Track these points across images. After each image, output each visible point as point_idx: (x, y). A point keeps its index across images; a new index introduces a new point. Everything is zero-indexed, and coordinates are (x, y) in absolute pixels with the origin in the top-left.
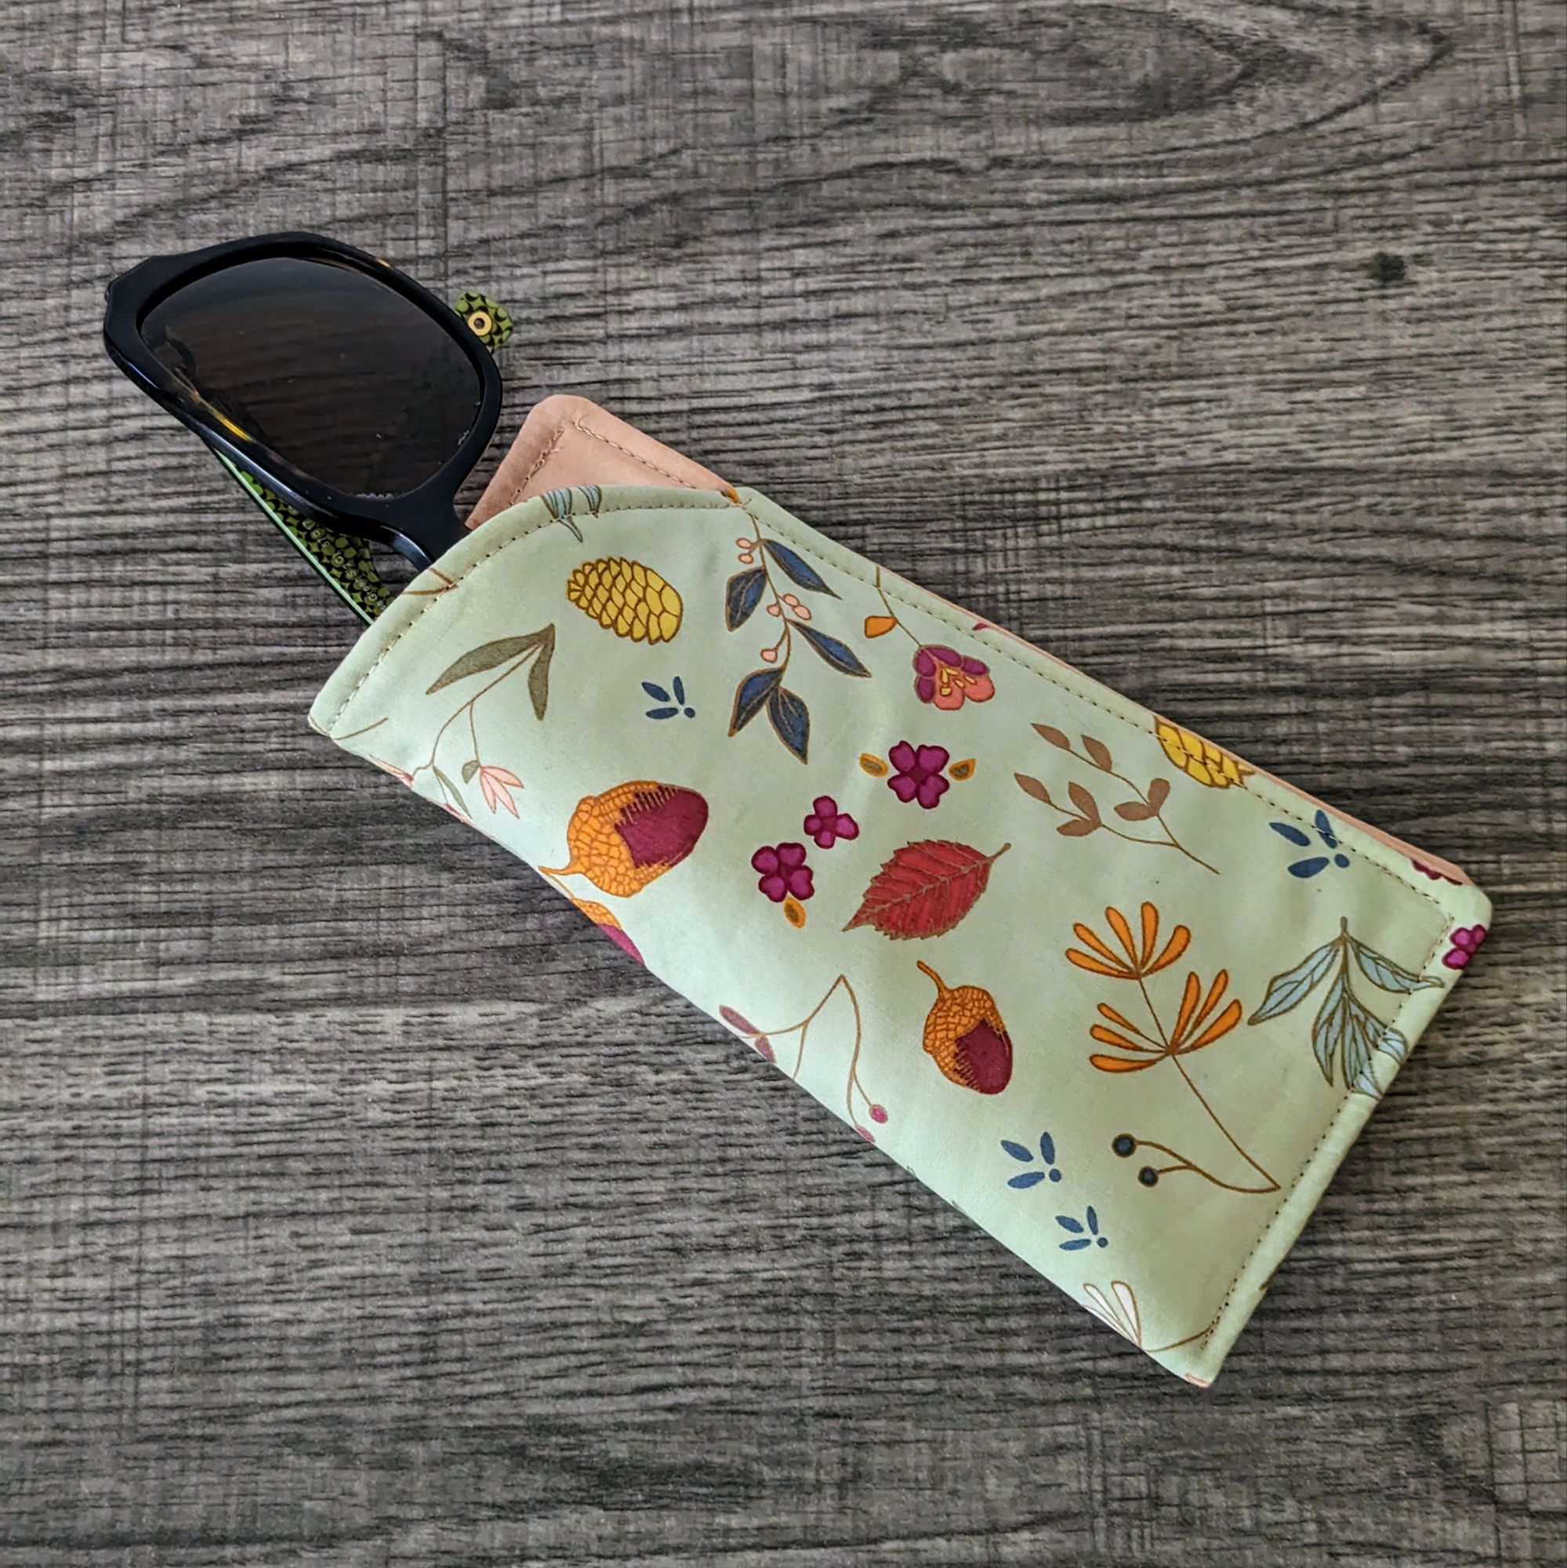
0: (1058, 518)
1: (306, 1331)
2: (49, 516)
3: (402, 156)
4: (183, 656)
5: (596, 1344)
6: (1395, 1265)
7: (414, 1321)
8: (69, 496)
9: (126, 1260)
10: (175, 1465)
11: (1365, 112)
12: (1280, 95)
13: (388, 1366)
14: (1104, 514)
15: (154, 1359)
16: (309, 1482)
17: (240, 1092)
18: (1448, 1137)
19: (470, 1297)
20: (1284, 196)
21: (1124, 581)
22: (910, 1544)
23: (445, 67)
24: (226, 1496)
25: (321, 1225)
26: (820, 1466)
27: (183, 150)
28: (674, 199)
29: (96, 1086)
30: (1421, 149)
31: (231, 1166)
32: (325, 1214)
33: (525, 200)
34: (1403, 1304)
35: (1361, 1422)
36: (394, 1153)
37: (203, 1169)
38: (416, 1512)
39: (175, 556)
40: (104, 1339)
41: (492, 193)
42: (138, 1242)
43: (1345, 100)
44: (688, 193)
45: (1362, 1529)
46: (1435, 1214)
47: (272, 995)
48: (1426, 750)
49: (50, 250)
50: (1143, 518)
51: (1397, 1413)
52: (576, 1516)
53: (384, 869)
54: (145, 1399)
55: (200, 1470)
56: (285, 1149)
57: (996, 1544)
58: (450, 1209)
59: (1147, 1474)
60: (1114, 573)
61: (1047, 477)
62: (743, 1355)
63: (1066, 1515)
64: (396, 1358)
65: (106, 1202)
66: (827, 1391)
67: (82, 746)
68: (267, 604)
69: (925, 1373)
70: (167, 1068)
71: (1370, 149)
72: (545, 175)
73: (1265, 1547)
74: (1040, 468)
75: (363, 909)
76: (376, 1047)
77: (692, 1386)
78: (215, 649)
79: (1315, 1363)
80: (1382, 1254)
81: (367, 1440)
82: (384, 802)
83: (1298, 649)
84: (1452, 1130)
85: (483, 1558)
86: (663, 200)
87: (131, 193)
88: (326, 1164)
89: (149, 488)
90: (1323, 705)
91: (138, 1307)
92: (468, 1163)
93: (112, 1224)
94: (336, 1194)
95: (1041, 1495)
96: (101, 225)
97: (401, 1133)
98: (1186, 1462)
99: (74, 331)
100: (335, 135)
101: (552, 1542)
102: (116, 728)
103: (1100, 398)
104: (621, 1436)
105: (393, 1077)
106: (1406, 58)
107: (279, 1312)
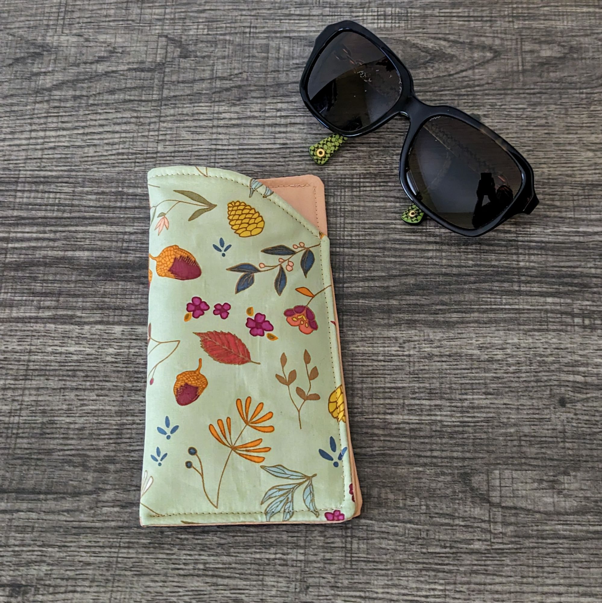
0: (359, 187)
1: (77, 426)
2: (20, 170)
3: (150, 70)
4: (60, 214)
6: (458, 423)
7: (115, 425)
8: (27, 165)
9: (17, 401)
10: (26, 467)
11: (470, 72)
12: (442, 66)
13: (104, 439)
14: (375, 186)
15: (23, 433)
16: (72, 475)
17: (63, 350)
18: (479, 384)
20: (441, 95)
21: (380, 207)
23: (167, 45)
24: (43, 478)
25: (86, 393)
27: (78, 65)
28: (239, 87)
29: (14, 345)
30: (488, 83)
31: (57, 373)
32: (88, 389)
33: (190, 85)
34: (460, 436)
35: (443, 474)
36: (114, 371)
37: (47, 373)
38: (109, 487)
39: (60, 184)
40: (6, 426)
41: (179, 82)
42: (22, 395)
43: (463, 68)
44: (244, 86)
45: (441, 509)
46: (473, 408)
47: (77, 319)
48: (479, 263)
49: (30, 92)
50: (388, 188)
51: (456, 472)
53: (120, 283)
54: (18, 446)
55: (35, 469)
56: (76, 368)
58: (131, 390)
60: (377, 204)
61: (357, 175)
64: (107, 437)
65: (12, 382)
67: (22, 240)
68: (90, 200)
70: (39, 341)
71: (471, 83)
72: (197, 78)
73: (407, 513)
74: (355, 172)
75: (112, 295)
76: (112, 338)
78: (70, 213)
79: (429, 454)
80: (454, 419)
81: (94, 463)
82: (123, 262)
83: (437, 230)
84: (481, 381)
86: (236, 87)
87: (60, 77)
88: (90, 374)
89: (55, 164)
90: (444, 247)
91: (20, 416)
92: (139, 376)
93: (14, 389)
94: (92, 383)
96: (48, 86)
97: (117, 365)
98: (381, 484)
99: (35, 116)
100: (129, 63)
102: (34, 235)
103: (376, 152)
105: (116, 347)
106: (484, 57)
107: (68, 420)
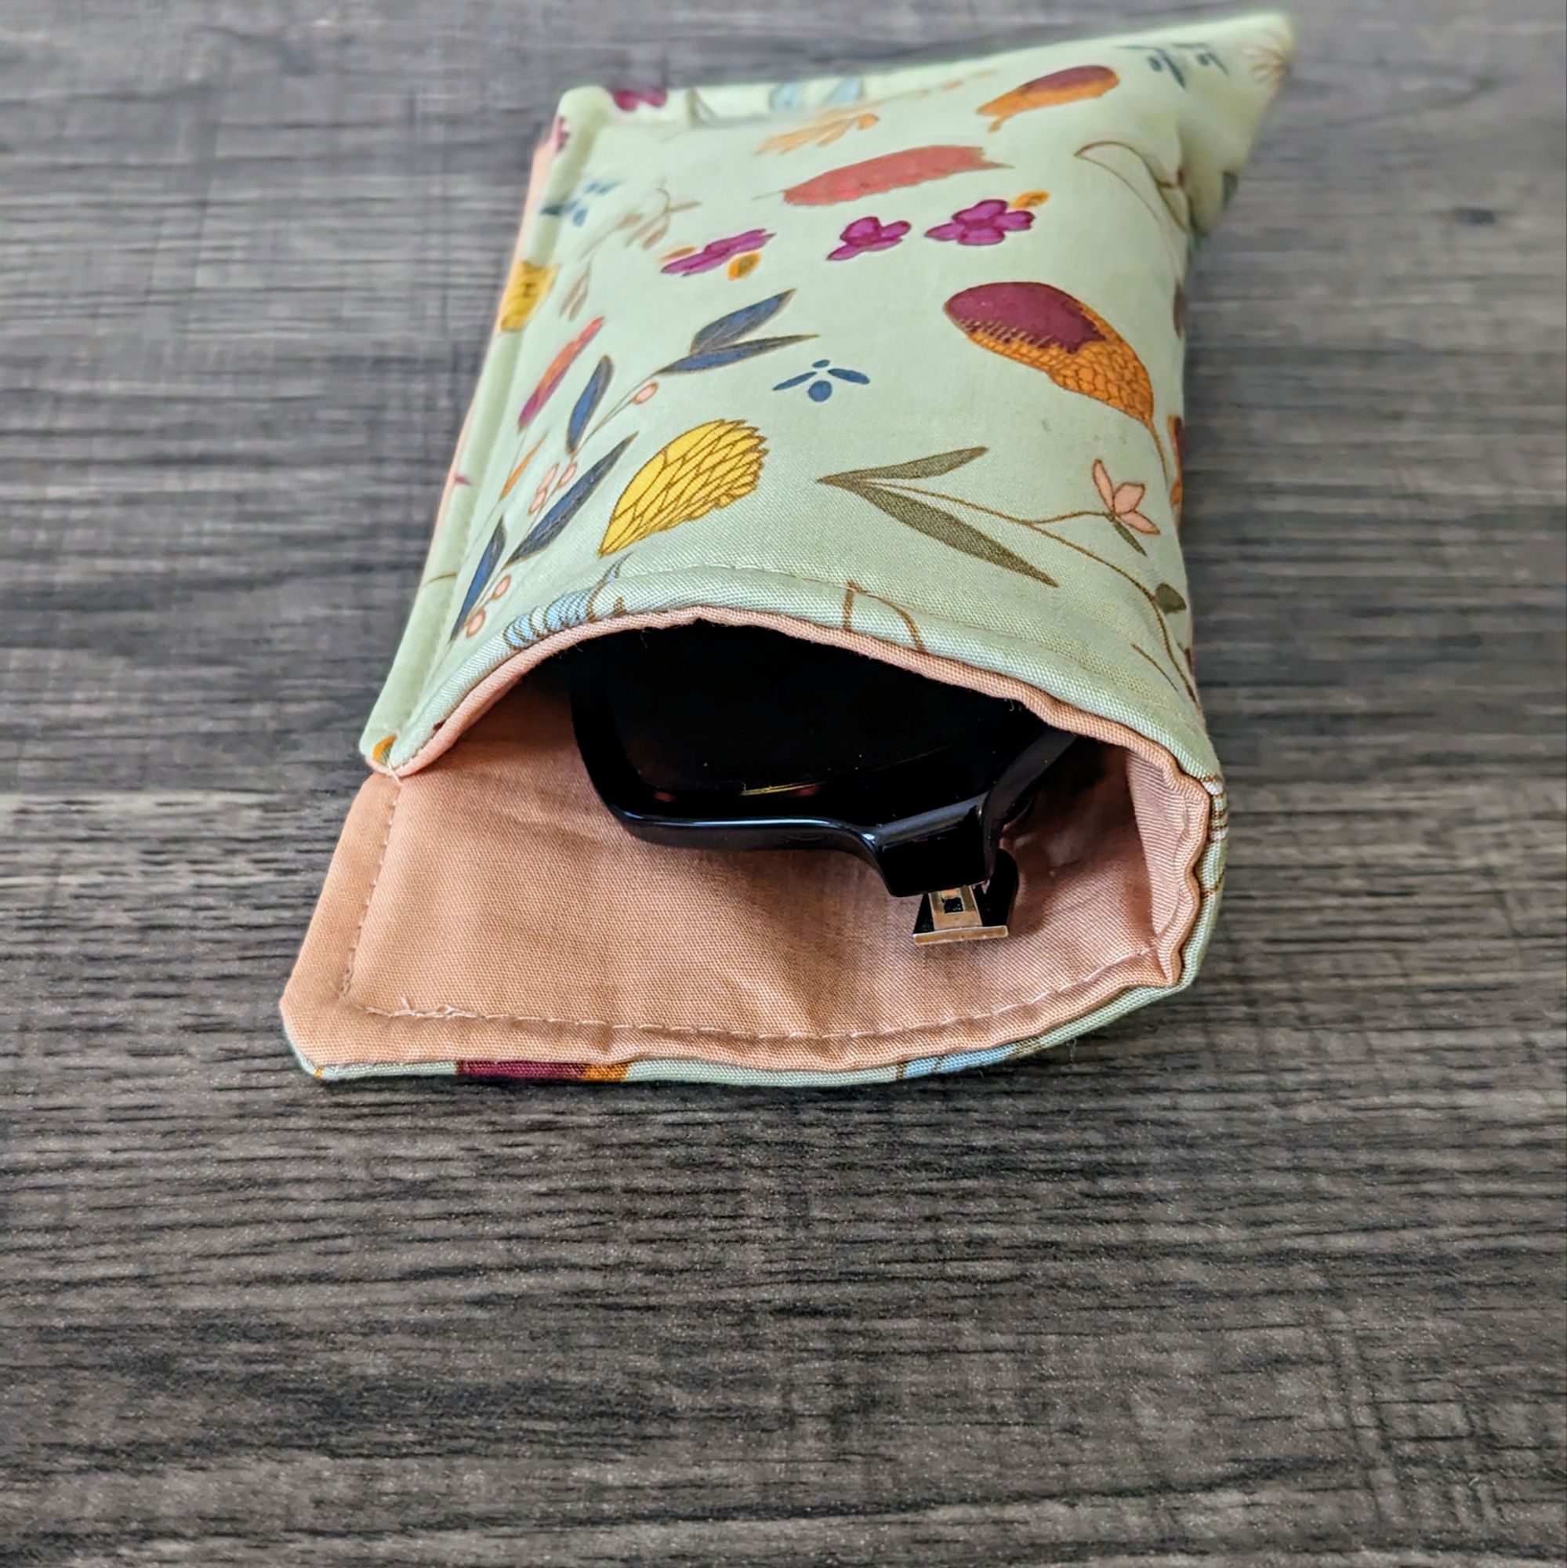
3: (157, 99)
5: (333, 1209)
19: (87, 1143)
22: (991, 1511)
26: (789, 1387)
52: (267, 1467)
53: (16, 651)
57: (1173, 1511)
58: (67, 1029)
59: (1460, 1399)
62: (627, 1226)
63: (1308, 1464)
66: (795, 1278)
69: (991, 1252)
72: (349, 119)
77: (526, 1268)
85: (57, 1536)
92: (109, 972)
95: (1253, 1432)
101: (212, 1508)
104: (376, 1340)
106: (1443, 89)
